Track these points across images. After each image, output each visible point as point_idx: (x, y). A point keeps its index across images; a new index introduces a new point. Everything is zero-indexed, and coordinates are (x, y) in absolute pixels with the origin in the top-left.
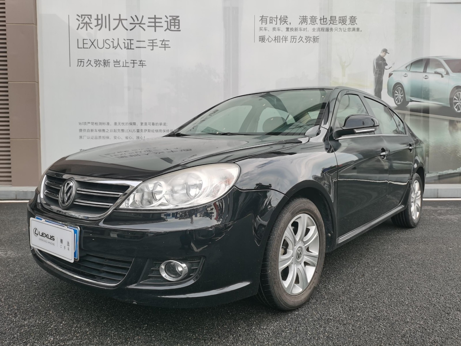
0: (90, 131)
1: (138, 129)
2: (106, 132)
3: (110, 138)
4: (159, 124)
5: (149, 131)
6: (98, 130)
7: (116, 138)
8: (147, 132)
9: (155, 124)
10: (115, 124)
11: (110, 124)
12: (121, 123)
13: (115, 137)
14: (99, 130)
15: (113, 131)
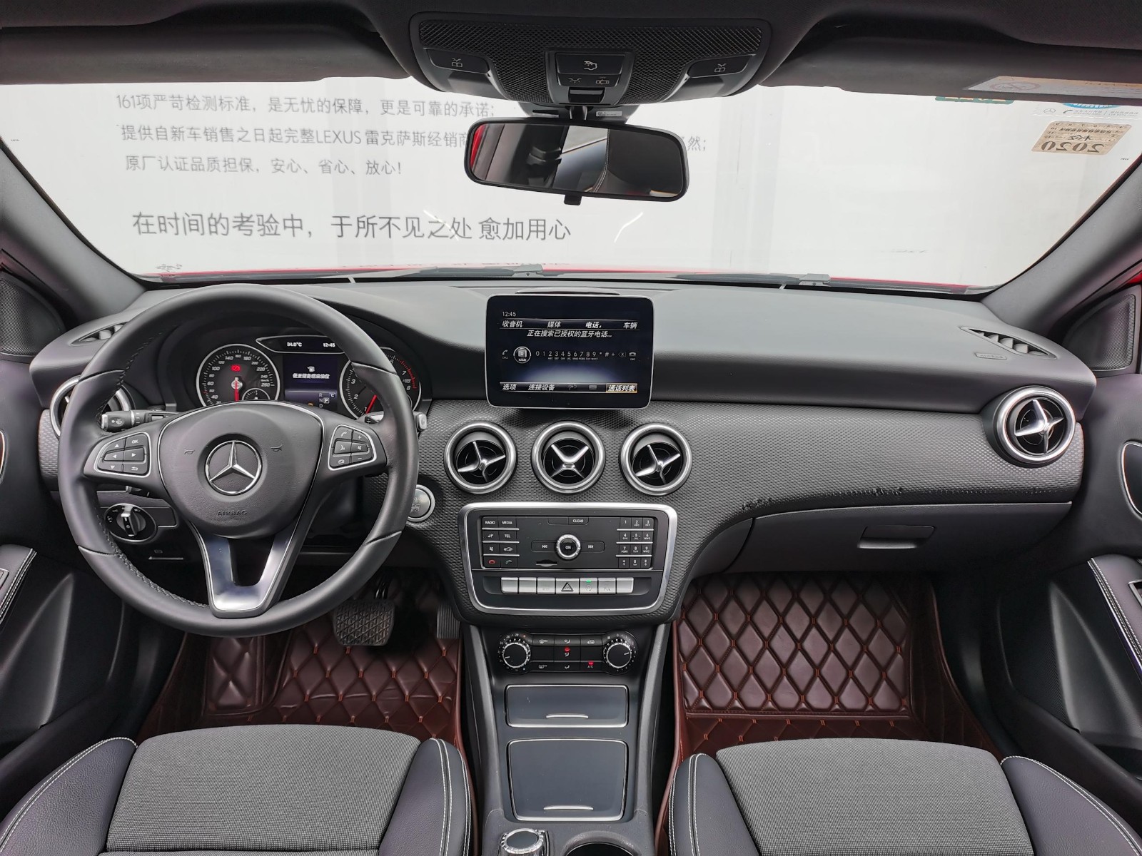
0: (170, 134)
1: (372, 129)
2: (235, 139)
3: (254, 166)
4: (459, 109)
5: (418, 138)
6: (201, 132)
7: (283, 168)
8: (408, 143)
9: (442, 107)
10: (275, 104)
11: (250, 105)
12: (299, 101)
13: (277, 166)
14: (205, 133)
15: (267, 137)
